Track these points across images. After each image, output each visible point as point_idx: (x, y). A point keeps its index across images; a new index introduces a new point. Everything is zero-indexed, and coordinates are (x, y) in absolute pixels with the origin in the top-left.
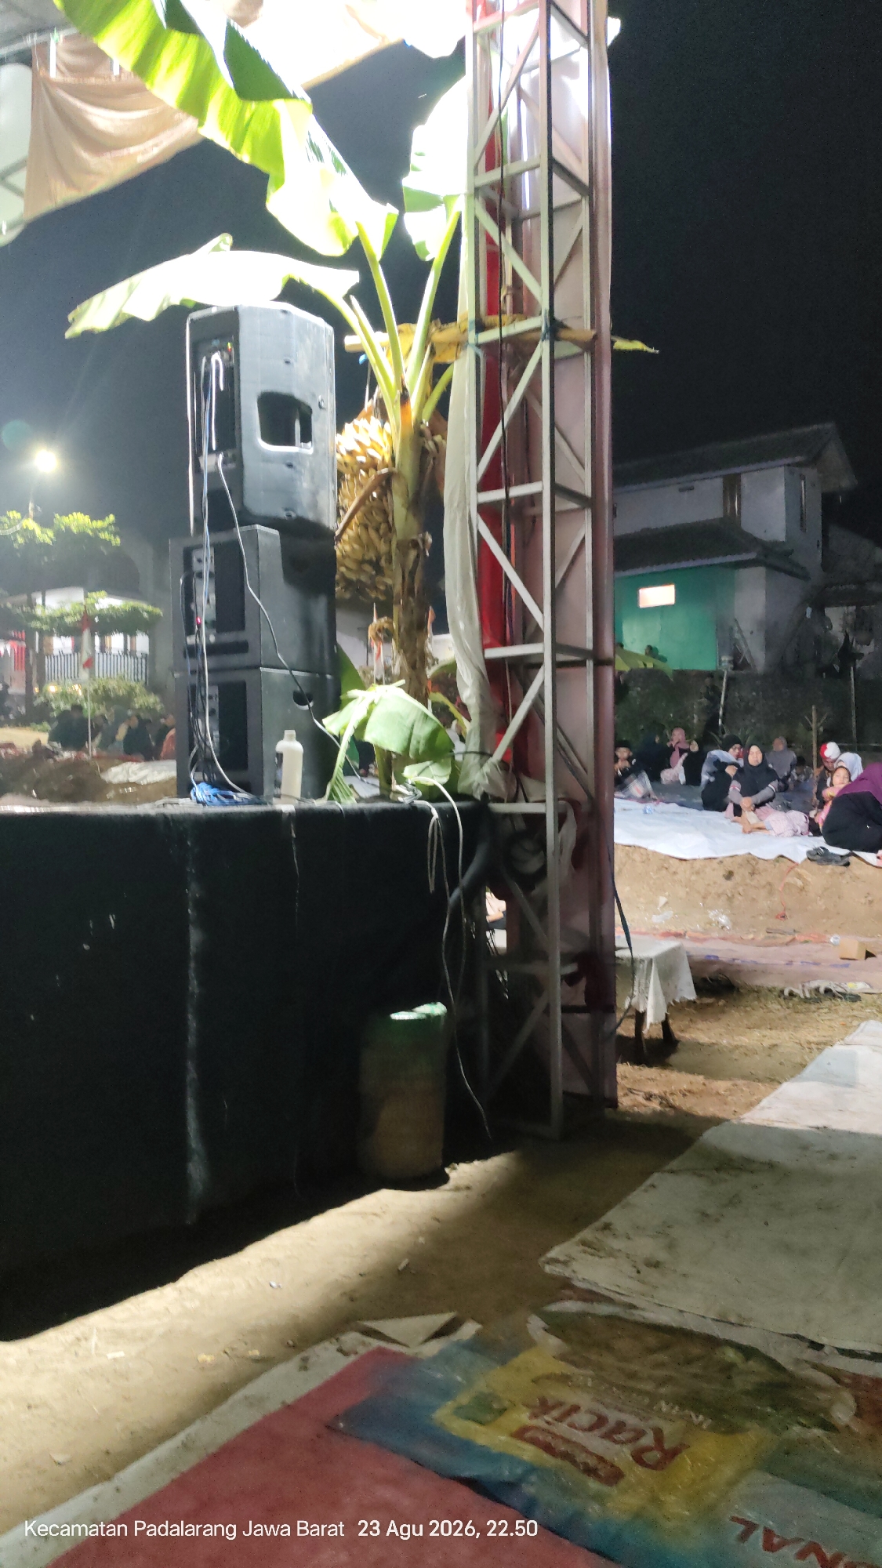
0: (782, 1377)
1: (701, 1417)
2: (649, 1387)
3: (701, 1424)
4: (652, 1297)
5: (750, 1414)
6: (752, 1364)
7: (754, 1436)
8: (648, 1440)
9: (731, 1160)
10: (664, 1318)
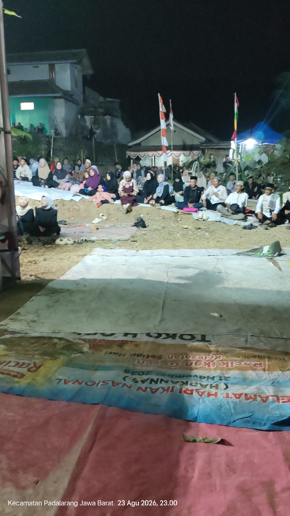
0: (70, 343)
1: (47, 357)
2: (32, 353)
3: (47, 359)
4: (33, 330)
5: (61, 354)
6: (62, 342)
7: (62, 359)
8: (32, 365)
9: (57, 290)
10: (36, 335)
